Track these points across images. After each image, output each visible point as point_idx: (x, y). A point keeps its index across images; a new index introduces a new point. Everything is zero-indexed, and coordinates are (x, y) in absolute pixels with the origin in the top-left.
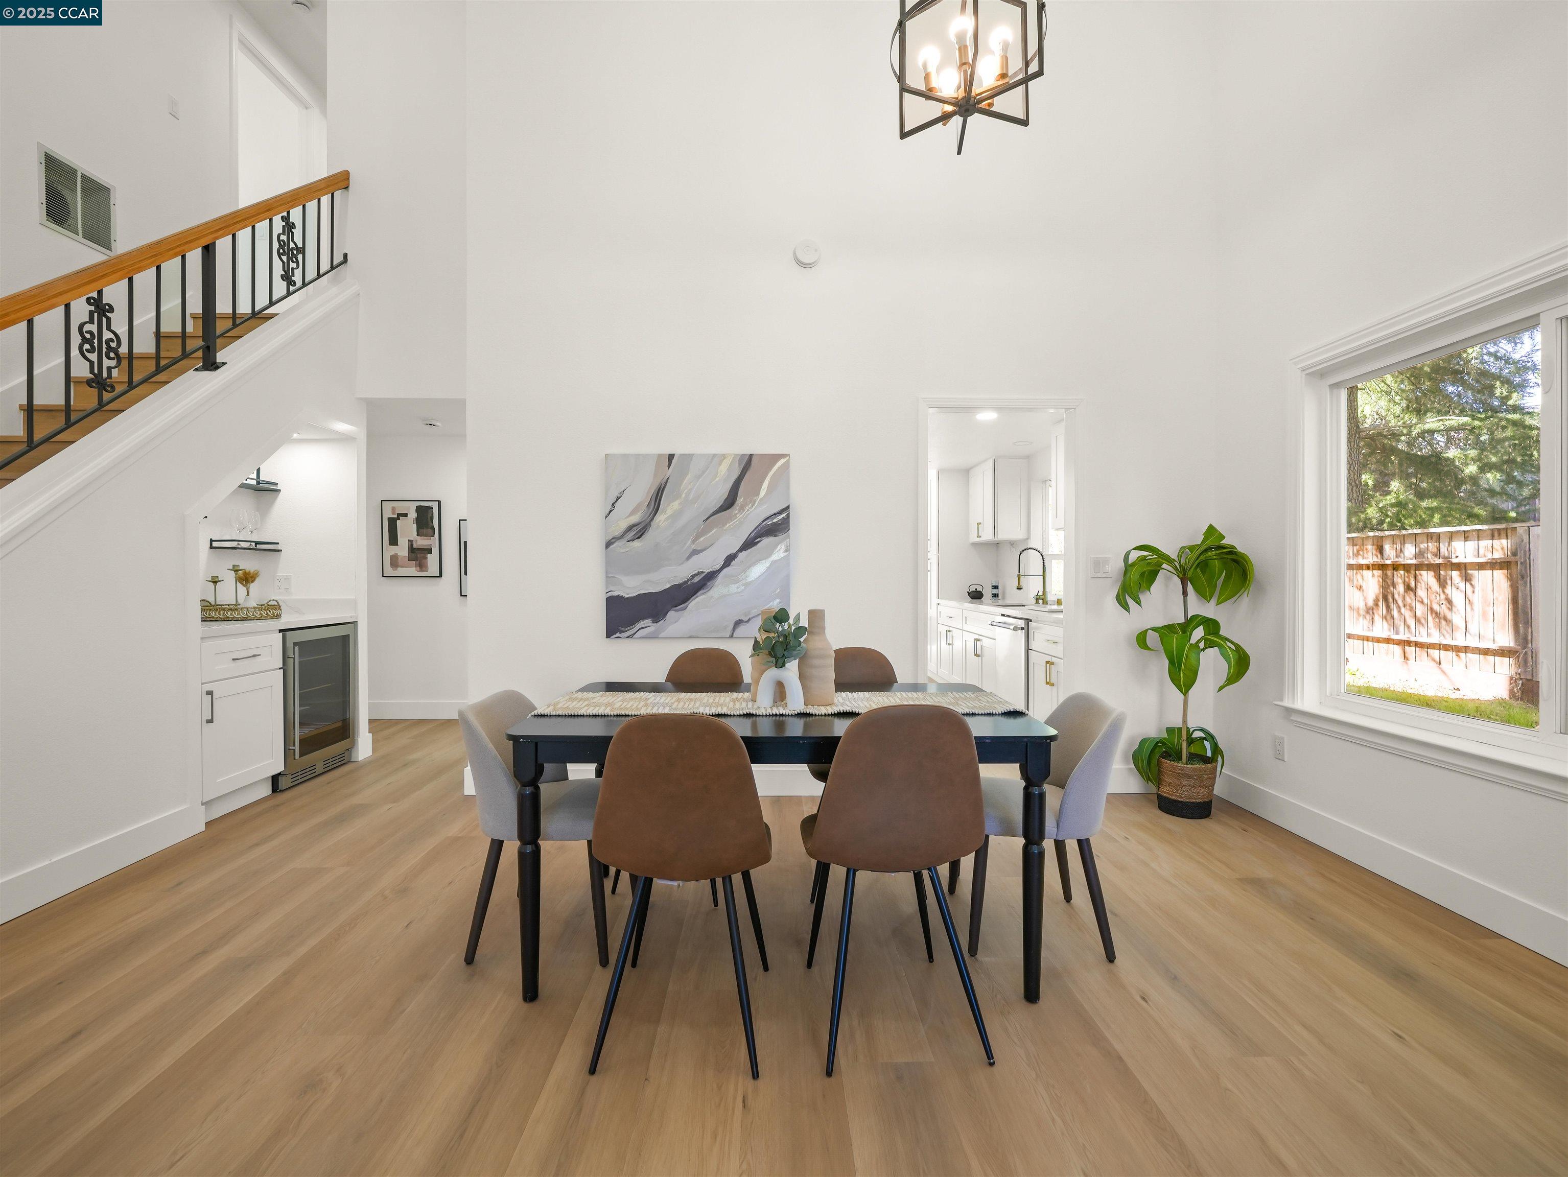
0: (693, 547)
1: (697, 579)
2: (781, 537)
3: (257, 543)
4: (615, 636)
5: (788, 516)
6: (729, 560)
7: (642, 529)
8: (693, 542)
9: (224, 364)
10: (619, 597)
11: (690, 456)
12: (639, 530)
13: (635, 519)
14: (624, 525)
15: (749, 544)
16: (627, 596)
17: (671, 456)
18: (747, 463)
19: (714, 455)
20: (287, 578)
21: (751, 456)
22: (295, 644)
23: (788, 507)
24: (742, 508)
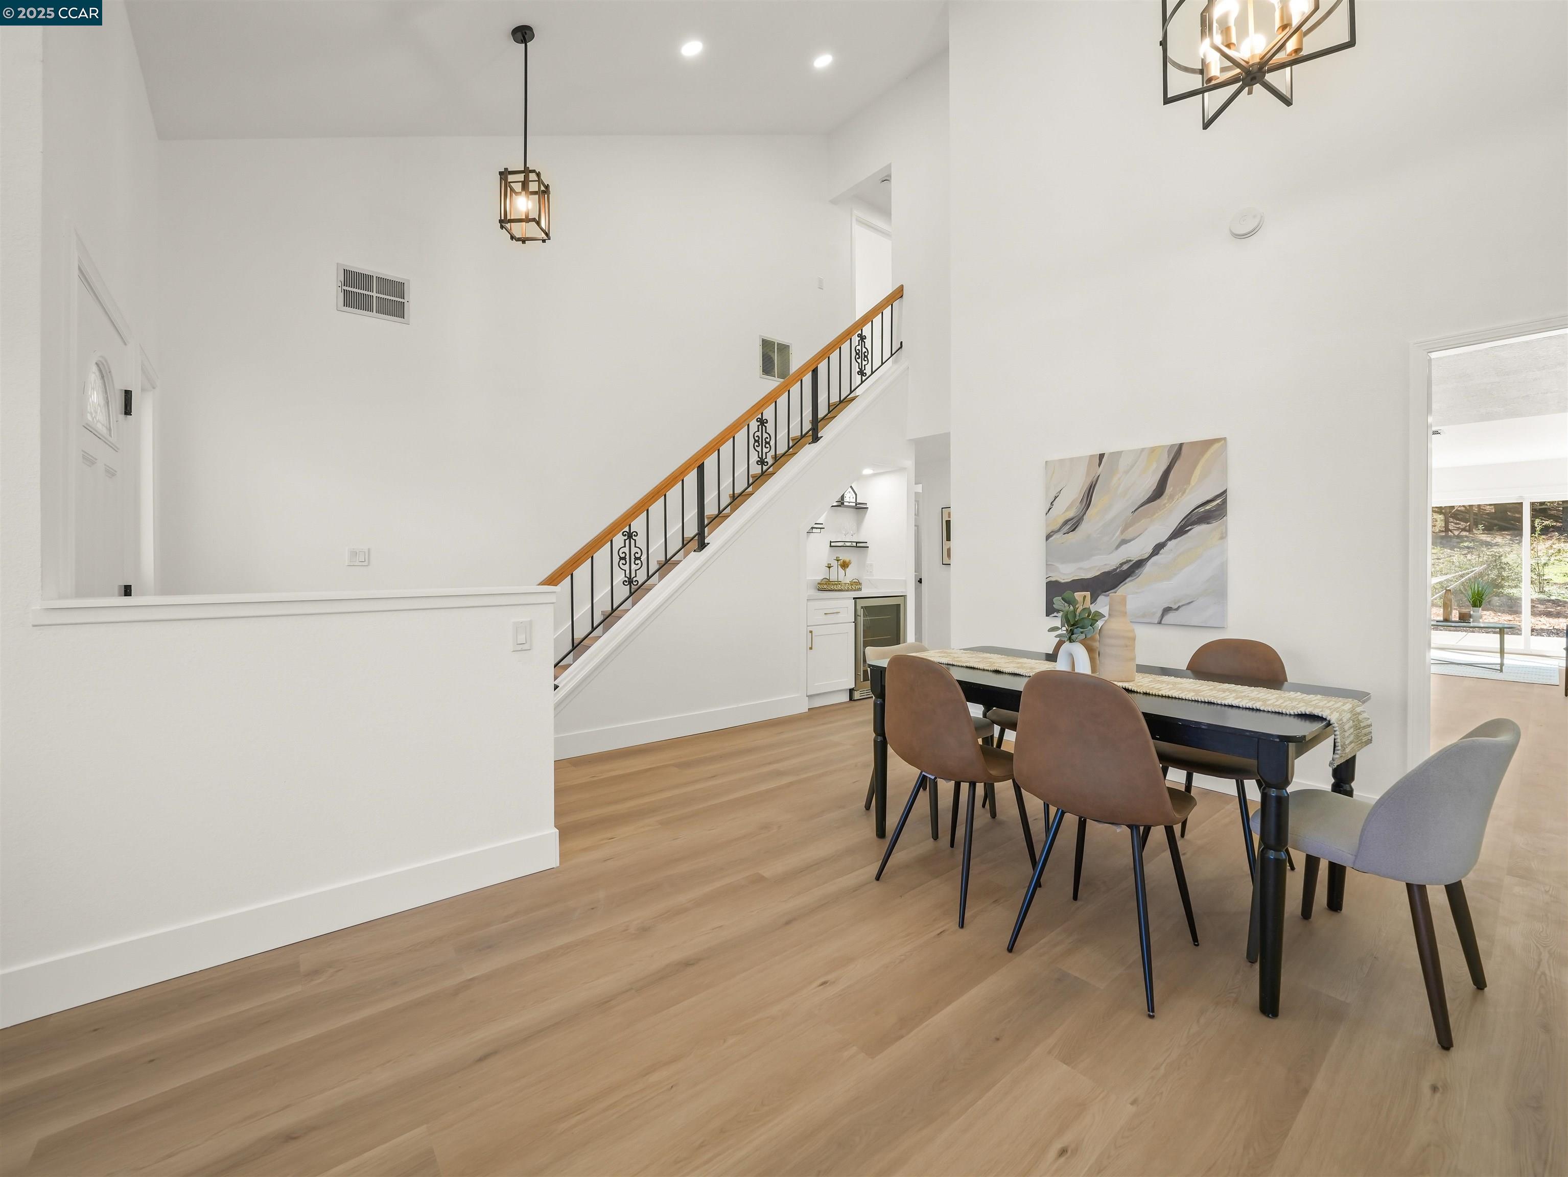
0: (1123, 537)
1: (1125, 567)
2: (1215, 524)
3: (857, 543)
4: (1053, 615)
5: (1225, 499)
6: (1158, 548)
7: (1077, 521)
8: (1122, 532)
9: (822, 438)
10: (1056, 582)
11: (1118, 454)
12: (1073, 524)
13: (1071, 514)
14: (1061, 521)
15: (1180, 532)
16: (1063, 581)
17: (1101, 456)
18: (1177, 452)
19: (1143, 450)
20: (871, 565)
21: (1181, 445)
22: (862, 607)
23: (1225, 491)
24: (1172, 497)
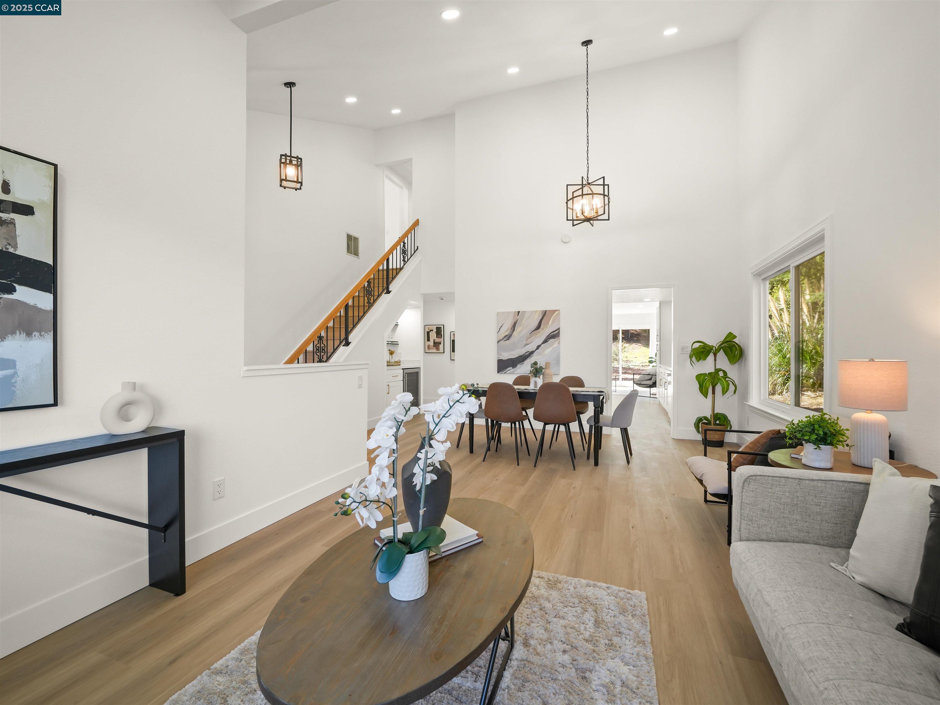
0: (526, 343)
1: (527, 354)
2: (556, 339)
3: (392, 342)
4: (501, 372)
5: (559, 331)
6: (538, 347)
7: (510, 336)
8: (526, 341)
9: (391, 291)
10: (502, 359)
11: (525, 312)
12: (508, 337)
13: (507, 333)
14: (503, 336)
15: (545, 341)
16: (504, 359)
17: (519, 312)
18: (545, 313)
19: (533, 311)
20: (400, 353)
21: (546, 310)
22: (406, 373)
23: (559, 328)
24: (543, 329)
